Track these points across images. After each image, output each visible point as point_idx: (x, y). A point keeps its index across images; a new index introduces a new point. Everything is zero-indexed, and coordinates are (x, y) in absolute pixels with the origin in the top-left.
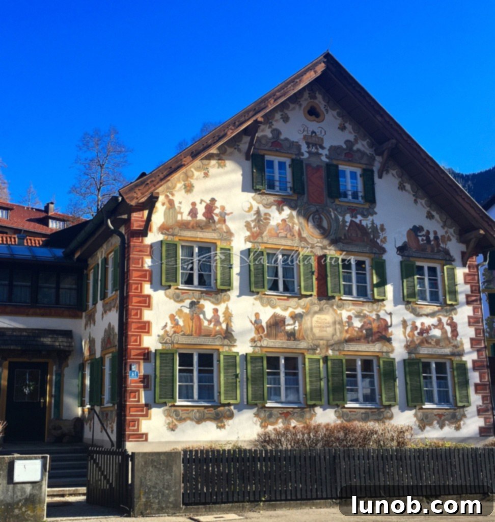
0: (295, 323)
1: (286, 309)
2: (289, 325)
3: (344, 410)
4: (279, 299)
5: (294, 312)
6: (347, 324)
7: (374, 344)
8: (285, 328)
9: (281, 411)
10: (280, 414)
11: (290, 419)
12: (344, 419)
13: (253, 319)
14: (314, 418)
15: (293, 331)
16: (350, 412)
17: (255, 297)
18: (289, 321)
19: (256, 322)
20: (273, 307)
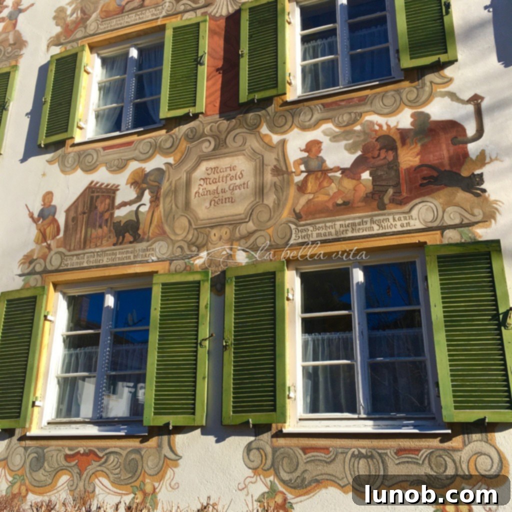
0: (140, 197)
1: (119, 168)
2: (124, 204)
3: (281, 441)
4: (105, 148)
5: (143, 170)
6: (302, 168)
7: (406, 208)
8: (112, 214)
9: (71, 449)
10: (67, 457)
11: (95, 474)
12: (277, 474)
13: (36, 209)
14: (169, 473)
15: (134, 218)
16: (305, 450)
17: (48, 156)
18: (126, 193)
19: (42, 215)
20: (90, 169)
